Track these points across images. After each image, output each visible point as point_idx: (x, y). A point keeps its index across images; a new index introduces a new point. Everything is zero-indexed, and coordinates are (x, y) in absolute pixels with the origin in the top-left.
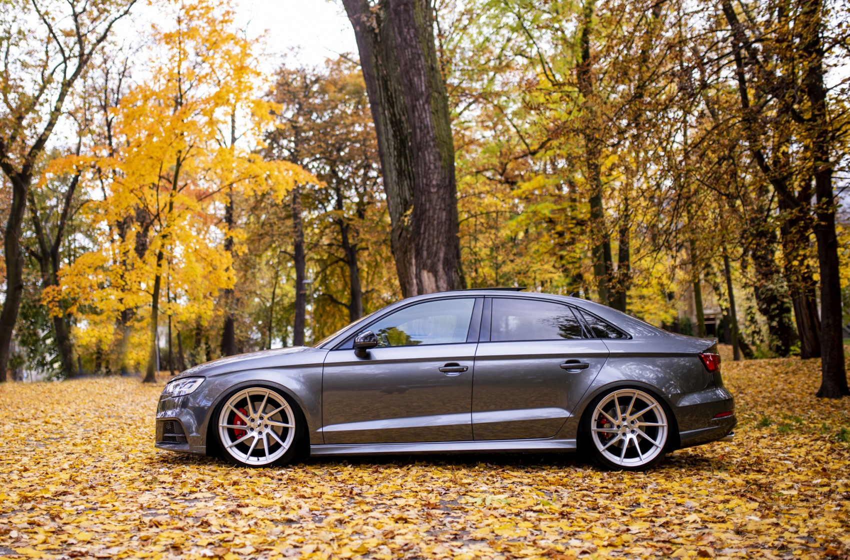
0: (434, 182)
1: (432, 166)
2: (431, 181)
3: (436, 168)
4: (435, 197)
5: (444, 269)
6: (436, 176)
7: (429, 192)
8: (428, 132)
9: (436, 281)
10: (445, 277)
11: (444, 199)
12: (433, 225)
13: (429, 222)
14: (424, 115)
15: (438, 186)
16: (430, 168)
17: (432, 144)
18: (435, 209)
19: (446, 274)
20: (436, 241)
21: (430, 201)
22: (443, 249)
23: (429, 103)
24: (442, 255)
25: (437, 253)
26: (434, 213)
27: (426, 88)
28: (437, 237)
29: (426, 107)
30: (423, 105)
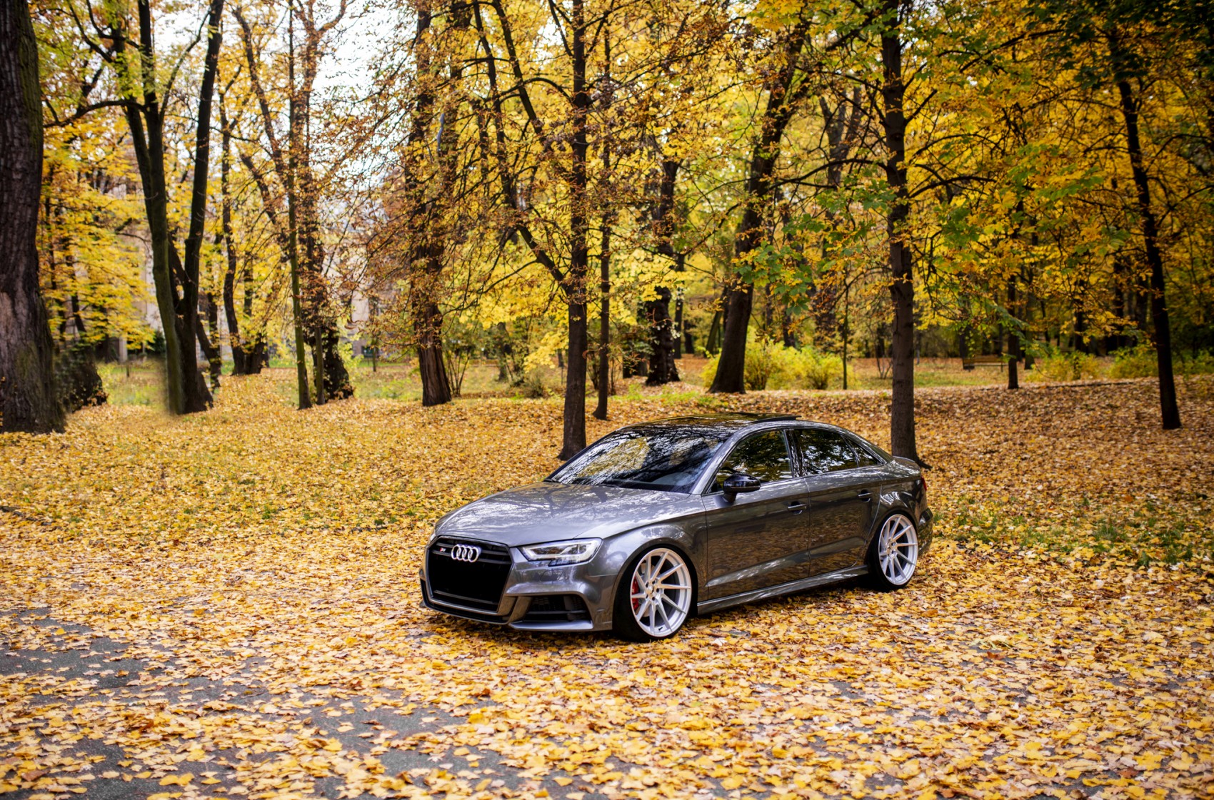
0: (18, 166)
1: (16, 143)
2: (13, 164)
3: (22, 145)
4: (18, 186)
5: (24, 288)
6: (21, 158)
7: (10, 179)
8: (13, 94)
9: (13, 305)
10: (25, 300)
11: (31, 191)
12: (12, 226)
13: (7, 220)
14: (7, 68)
15: (24, 171)
16: (12, 145)
17: (17, 111)
18: (17, 204)
19: (28, 295)
20: (15, 249)
21: (11, 192)
22: (24, 260)
23: (16, 53)
24: (22, 269)
25: (15, 265)
26: (15, 209)
27: (13, 28)
28: (18, 244)
29: (11, 55)
30: (7, 52)
